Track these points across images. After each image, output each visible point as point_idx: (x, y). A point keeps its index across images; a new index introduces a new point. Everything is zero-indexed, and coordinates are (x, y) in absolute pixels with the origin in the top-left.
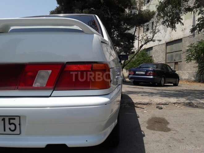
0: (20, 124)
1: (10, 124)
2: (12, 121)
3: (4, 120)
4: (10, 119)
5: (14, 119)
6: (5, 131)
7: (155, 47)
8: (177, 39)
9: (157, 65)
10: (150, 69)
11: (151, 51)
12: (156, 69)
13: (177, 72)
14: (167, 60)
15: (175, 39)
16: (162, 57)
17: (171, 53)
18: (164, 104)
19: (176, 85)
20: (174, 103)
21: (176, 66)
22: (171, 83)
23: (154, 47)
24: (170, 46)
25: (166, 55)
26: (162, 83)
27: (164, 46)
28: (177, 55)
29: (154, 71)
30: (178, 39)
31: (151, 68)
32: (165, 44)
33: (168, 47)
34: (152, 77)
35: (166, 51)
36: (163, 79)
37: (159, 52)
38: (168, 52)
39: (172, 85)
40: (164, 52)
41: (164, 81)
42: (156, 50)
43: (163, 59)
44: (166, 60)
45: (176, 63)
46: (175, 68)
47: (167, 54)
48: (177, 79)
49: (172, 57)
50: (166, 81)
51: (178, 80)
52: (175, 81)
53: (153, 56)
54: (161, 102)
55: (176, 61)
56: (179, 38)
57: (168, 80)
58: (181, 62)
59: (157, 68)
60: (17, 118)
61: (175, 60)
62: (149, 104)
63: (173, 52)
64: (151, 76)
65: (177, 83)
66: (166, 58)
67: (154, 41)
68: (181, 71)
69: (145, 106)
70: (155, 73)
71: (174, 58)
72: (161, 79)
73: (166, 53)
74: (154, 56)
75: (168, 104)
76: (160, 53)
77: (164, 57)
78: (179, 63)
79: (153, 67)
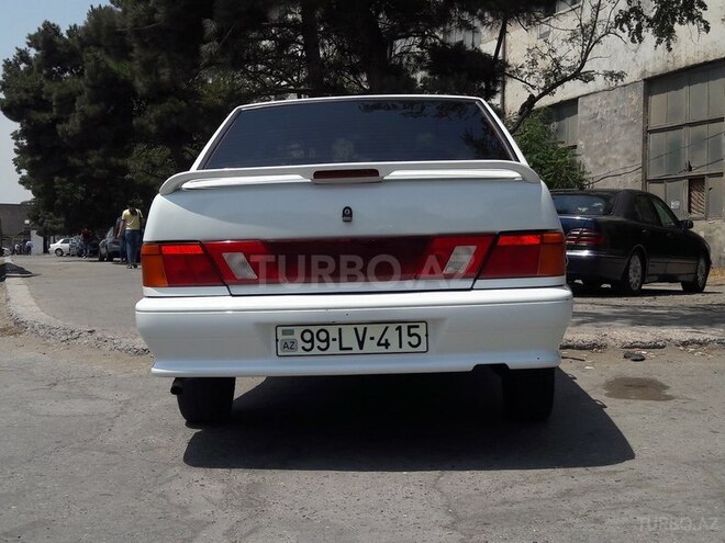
0: (427, 335)
1: (410, 335)
2: (413, 331)
3: (399, 329)
4: (409, 327)
5: (417, 327)
6: (401, 347)
7: (591, 98)
8: (700, 59)
9: (607, 196)
10: (578, 218)
11: (568, 121)
12: (605, 218)
13: (700, 229)
14: (652, 164)
15: (691, 63)
16: (627, 152)
17: (671, 133)
18: (649, 348)
19: (694, 287)
20: (685, 344)
21: (695, 194)
22: (672, 279)
23: (586, 100)
24: (663, 96)
25: (645, 140)
26: (634, 278)
27: (636, 97)
28: (698, 143)
29: (595, 226)
30: (706, 63)
31: (581, 214)
32: (641, 85)
33: (655, 100)
34: (585, 253)
35: (646, 120)
36: (636, 262)
37: (612, 127)
38: (653, 125)
39: (678, 287)
40: (633, 129)
41: (639, 271)
42: (596, 115)
43: (630, 161)
44: (644, 168)
45: (696, 183)
46: (690, 207)
47: (652, 137)
48: (698, 260)
49: (675, 151)
50: (651, 270)
51: (702, 263)
52: (691, 269)
53: (581, 143)
54: (638, 339)
55: (694, 173)
56: (711, 58)
57: (657, 265)
58: (721, 175)
59: (607, 211)
60: (423, 326)
61: (690, 169)
62: (599, 347)
63: (679, 127)
64: (582, 248)
65: (700, 278)
66: (645, 157)
67: (588, 78)
68: (718, 222)
69: (584, 354)
70: (600, 235)
71: (686, 156)
72: (629, 264)
73: (648, 132)
74: (587, 148)
75: (663, 347)
76: (617, 129)
77: (638, 150)
78: (710, 182)
79: (592, 210)
